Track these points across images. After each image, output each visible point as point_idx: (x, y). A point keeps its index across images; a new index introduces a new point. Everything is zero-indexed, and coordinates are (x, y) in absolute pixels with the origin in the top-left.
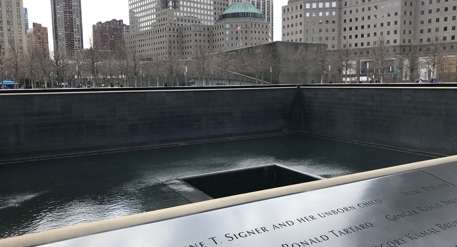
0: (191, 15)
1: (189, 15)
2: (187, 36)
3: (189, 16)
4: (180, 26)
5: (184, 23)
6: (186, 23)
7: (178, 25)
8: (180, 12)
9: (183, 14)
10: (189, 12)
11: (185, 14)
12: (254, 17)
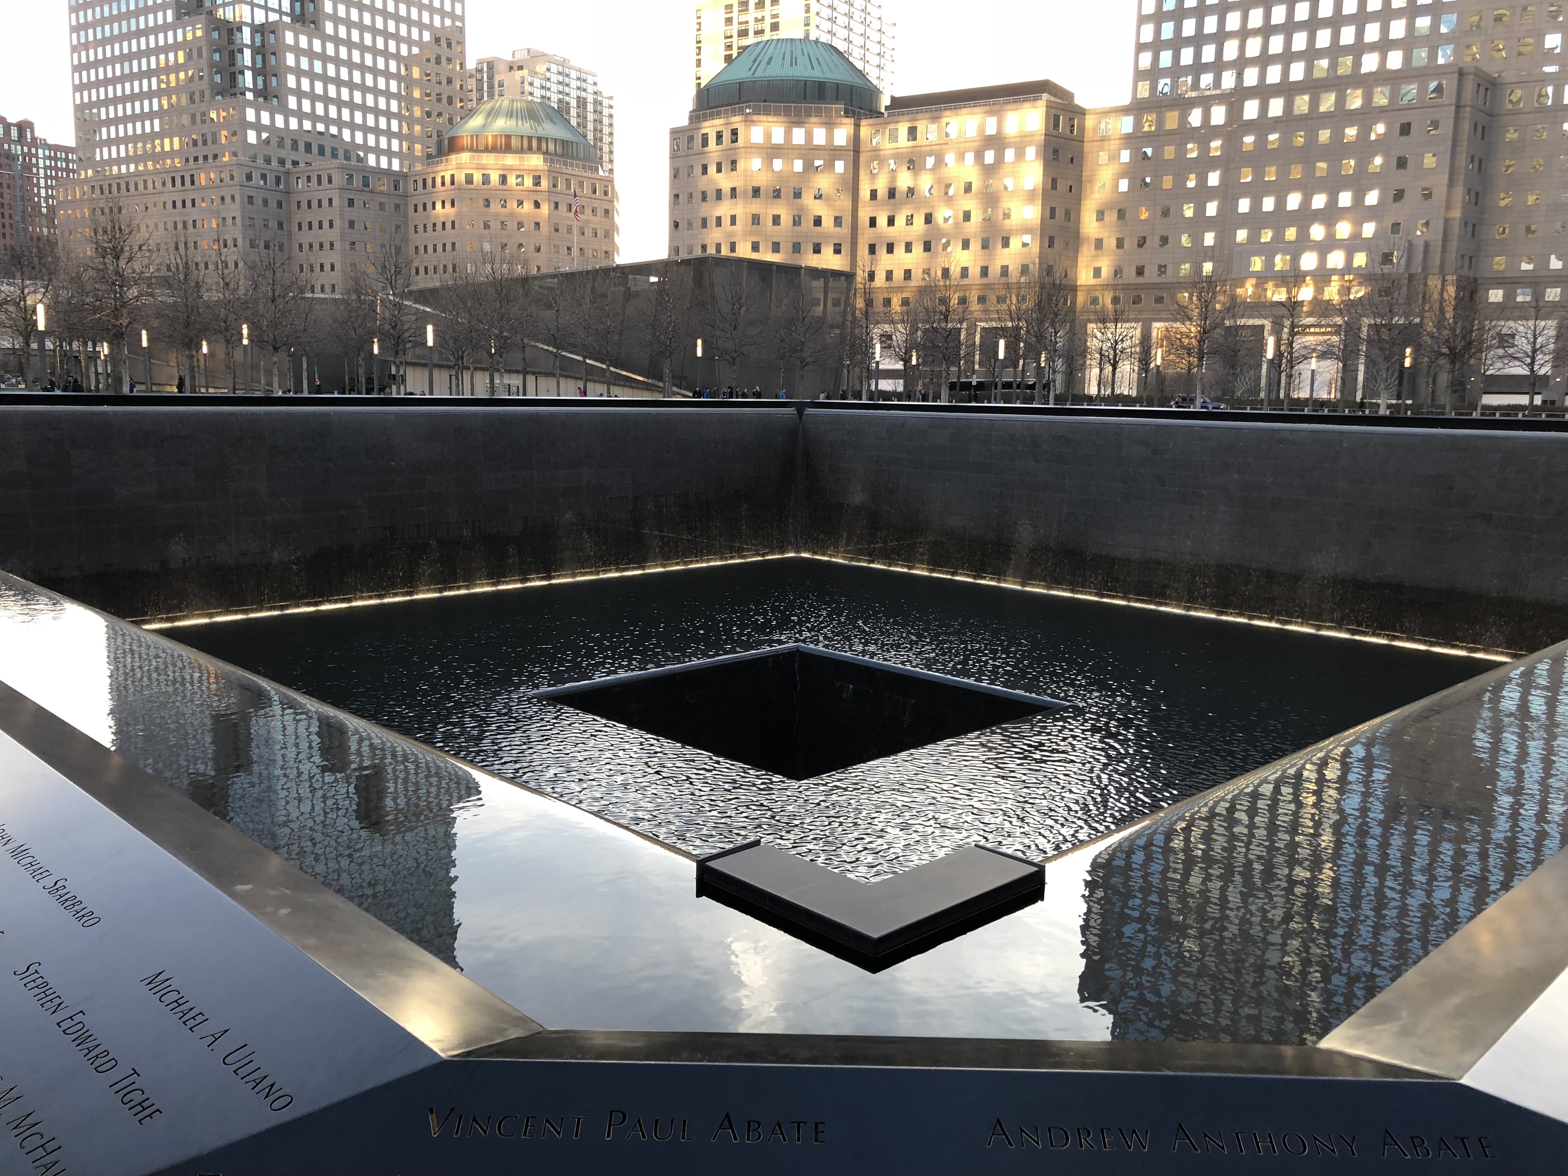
0: (327, 128)
1: (320, 127)
2: (315, 204)
3: (320, 133)
4: (289, 165)
5: (301, 155)
6: (308, 158)
7: (282, 162)
8: (287, 113)
9: (300, 124)
10: (319, 119)
11: (307, 125)
12: (563, 155)
